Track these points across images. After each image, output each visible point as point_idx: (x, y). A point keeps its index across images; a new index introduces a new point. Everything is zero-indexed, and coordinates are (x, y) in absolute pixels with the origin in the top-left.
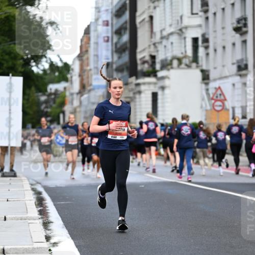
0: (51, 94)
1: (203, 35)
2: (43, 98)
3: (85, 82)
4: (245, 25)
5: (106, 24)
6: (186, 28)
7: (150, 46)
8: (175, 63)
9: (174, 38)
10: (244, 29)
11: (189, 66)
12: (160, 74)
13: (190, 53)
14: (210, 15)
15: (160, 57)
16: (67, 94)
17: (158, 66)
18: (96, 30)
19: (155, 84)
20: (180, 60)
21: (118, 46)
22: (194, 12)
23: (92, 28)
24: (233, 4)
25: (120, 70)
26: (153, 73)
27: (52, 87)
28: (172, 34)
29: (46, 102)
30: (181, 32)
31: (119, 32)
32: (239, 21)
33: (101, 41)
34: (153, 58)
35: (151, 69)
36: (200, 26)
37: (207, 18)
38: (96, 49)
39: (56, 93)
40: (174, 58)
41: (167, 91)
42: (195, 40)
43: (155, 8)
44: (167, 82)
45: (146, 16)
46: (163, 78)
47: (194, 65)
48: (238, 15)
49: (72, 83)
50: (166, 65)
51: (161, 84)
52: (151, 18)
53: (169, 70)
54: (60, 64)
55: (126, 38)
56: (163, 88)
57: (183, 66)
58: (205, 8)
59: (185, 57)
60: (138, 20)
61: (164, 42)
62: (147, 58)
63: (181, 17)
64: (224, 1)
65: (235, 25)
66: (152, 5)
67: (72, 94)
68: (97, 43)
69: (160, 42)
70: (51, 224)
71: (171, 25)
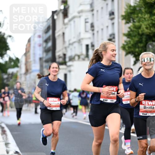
0: (9, 74)
1: (92, 43)
2: (5, 76)
3: (28, 68)
4: (114, 38)
5: (39, 36)
6: (82, 39)
7: (62, 49)
8: (77, 58)
9: (76, 45)
10: (113, 40)
11: (84, 60)
12: (69, 64)
13: (84, 52)
14: (95, 32)
15: (68, 55)
16: (18, 74)
17: (67, 60)
18: (34, 40)
19: (65, 69)
20: (79, 56)
21: (46, 48)
22: (87, 30)
23: (32, 39)
24: (107, 27)
25: (47, 61)
26: (64, 63)
27: (10, 71)
28: (74, 42)
29: (7, 78)
30: (79, 41)
31: (46, 41)
33: (37, 46)
34: (65, 55)
35: (63, 61)
36: (90, 38)
37: (93, 34)
38: (34, 50)
39: (12, 74)
40: (76, 55)
41: (72, 73)
42: (87, 46)
43: (66, 28)
44: (72, 68)
45: (61, 33)
46: (70, 66)
47: (87, 59)
48: (110, 32)
49: (21, 68)
50: (72, 59)
51: (69, 69)
52: (64, 34)
53: (73, 61)
54: (14, 58)
55: (50, 44)
56: (70, 71)
57: (81, 59)
58: (92, 28)
59: (82, 54)
60: (57, 35)
61: (71, 47)
62: (62, 55)
63: (80, 33)
64: (103, 24)
65: (109, 38)
66: (64, 27)
67: (21, 75)
68: (34, 47)
69: (68, 47)
70: (9, 145)
71: (74, 38)
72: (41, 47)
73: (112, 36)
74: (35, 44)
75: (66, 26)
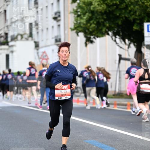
4: (59, 16)
7: (4, 28)
8: (19, 37)
10: (59, 18)
11: (27, 39)
12: (10, 44)
15: (10, 34)
17: (9, 39)
19: (8, 49)
20: (22, 36)
24: (52, 4)
26: (6, 43)
32: (56, 14)
34: (6, 34)
35: (5, 41)
40: (18, 35)
41: (14, 54)
43: (7, 5)
44: (14, 49)
45: (2, 10)
46: (12, 46)
47: (30, 39)
48: (55, 10)
50: (14, 39)
51: (11, 49)
52: (5, 11)
53: (15, 41)
56: (12, 52)
57: (24, 39)
58: (36, 6)
59: (25, 34)
62: (3, 34)
64: (47, 2)
65: (54, 16)
66: (6, 4)
69: (11, 26)
73: (58, 14)
75: (8, 3)
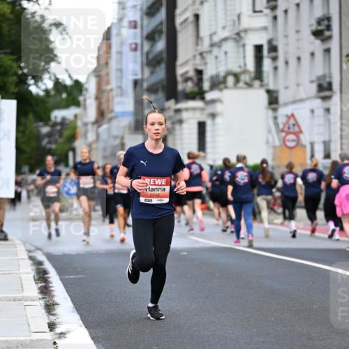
0: (55, 124)
1: (270, 42)
2: (45, 130)
3: (104, 107)
4: (329, 28)
5: (134, 25)
6: (246, 31)
7: (194, 56)
8: (231, 80)
9: (229, 46)
10: (327, 33)
11: (249, 85)
12: (209, 96)
13: (251, 65)
14: (279, 13)
15: (209, 72)
16: (79, 123)
17: (206, 85)
18: (119, 34)
19: (202, 109)
20: (237, 76)
21: (151, 56)
22: (257, 9)
23: (114, 32)
25: (152, 90)
26: (199, 94)
27: (58, 115)
28: (225, 39)
29: (49, 135)
30: (238, 37)
31: (151, 37)
32: (319, 22)
33: (126, 49)
34: (199, 73)
35: (196, 89)
36: (265, 28)
37: (275, 18)
38: (120, 61)
39: (63, 123)
40: (229, 73)
41: (219, 120)
42: (259, 48)
43: (202, 3)
44: (218, 108)
45: (189, 15)
46: (213, 102)
47: (257, 83)
48: (319, 13)
49: (85, 108)
50: (218, 83)
51: (210, 109)
52: (197, 17)
53: (221, 90)
54: (69, 82)
55: (161, 45)
56: (213, 116)
57: (241, 84)
58: (272, 4)
59: (245, 72)
60: (179, 20)
61: (215, 51)
62: (192, 74)
63: (239, 16)
65: (314, 28)
67: (86, 124)
68: (120, 53)
69: (210, 52)
70: (56, 307)
71: (224, 28)
72: (139, 53)
73: (325, 23)
74: (122, 44)
